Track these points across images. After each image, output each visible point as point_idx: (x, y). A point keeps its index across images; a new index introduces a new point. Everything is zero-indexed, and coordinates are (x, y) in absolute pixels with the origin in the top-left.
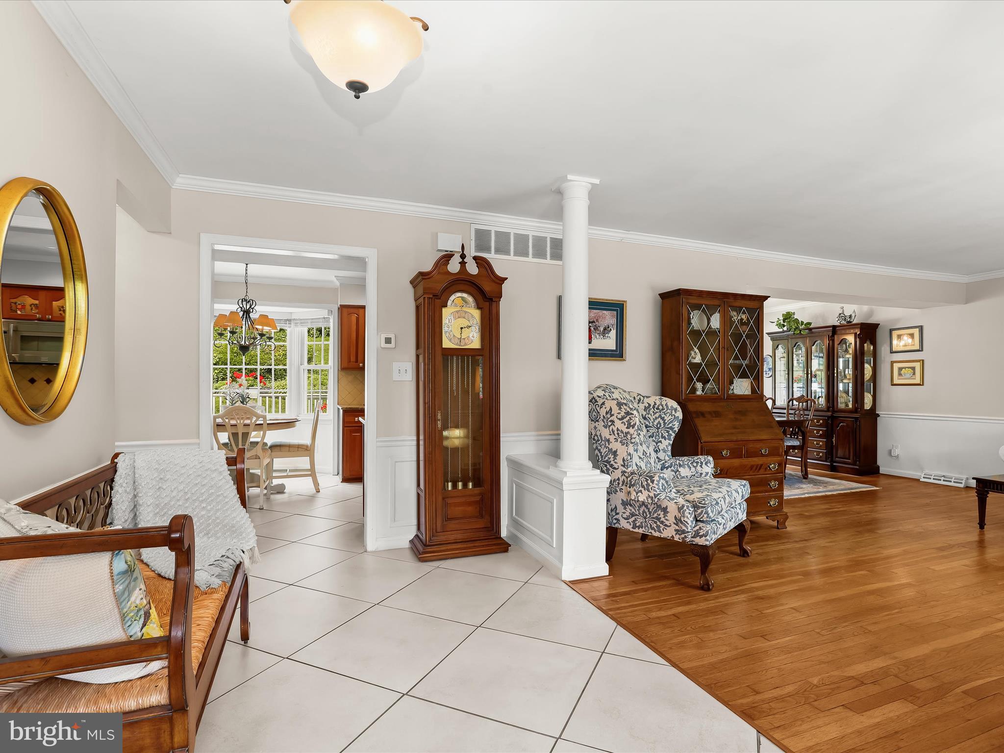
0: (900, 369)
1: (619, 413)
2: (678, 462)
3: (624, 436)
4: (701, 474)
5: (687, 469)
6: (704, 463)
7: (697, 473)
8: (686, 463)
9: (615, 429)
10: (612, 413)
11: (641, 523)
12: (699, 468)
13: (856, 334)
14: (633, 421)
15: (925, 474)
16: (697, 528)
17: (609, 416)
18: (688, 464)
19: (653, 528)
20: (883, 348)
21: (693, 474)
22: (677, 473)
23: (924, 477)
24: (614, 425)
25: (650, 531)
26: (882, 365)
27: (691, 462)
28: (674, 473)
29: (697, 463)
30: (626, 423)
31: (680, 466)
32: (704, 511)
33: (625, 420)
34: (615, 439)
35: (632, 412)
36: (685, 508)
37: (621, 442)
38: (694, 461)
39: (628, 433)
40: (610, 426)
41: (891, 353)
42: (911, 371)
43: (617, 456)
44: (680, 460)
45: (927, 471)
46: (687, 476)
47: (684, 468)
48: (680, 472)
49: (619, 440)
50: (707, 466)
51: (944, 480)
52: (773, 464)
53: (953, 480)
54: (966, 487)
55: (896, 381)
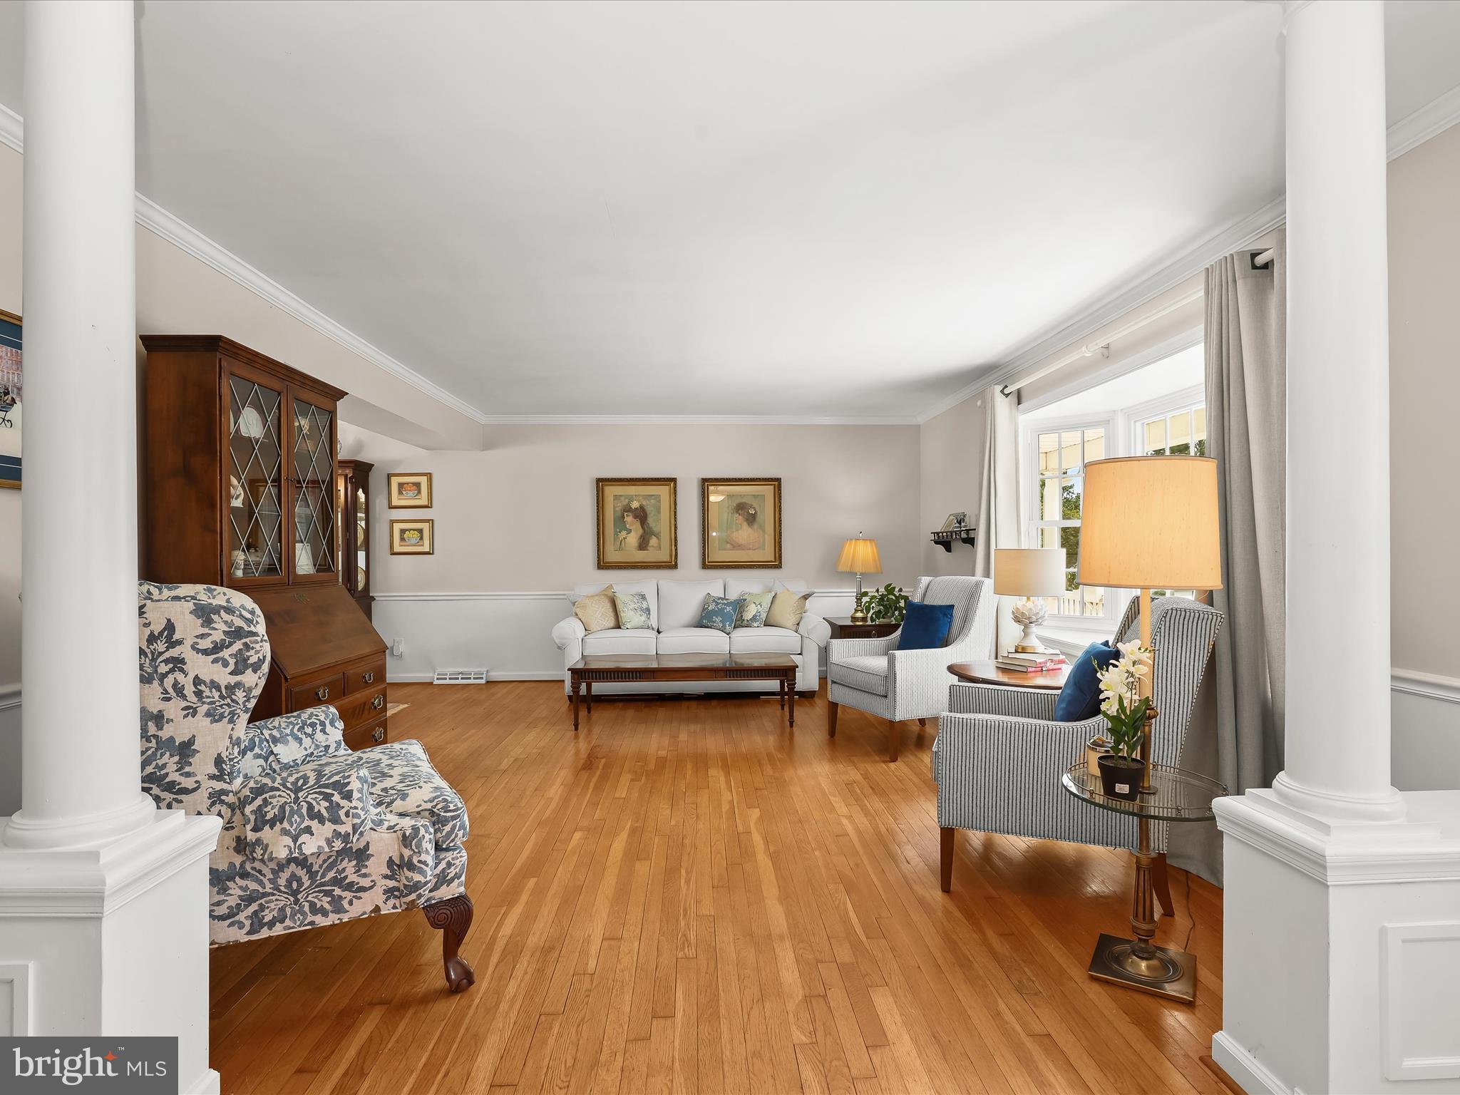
0: (403, 531)
1: (202, 636)
2: (266, 733)
3: (222, 697)
4: (327, 747)
5: (293, 744)
6: (327, 722)
7: (317, 747)
8: (288, 731)
9: (187, 683)
10: (176, 637)
11: (282, 910)
12: (319, 736)
13: (346, 476)
14: (257, 652)
15: (438, 674)
16: (443, 865)
17: (161, 646)
18: (292, 734)
19: (314, 910)
20: (377, 501)
21: (309, 751)
22: (271, 758)
23: (438, 679)
24: (182, 670)
25: (310, 918)
26: (377, 526)
27: (297, 727)
28: (261, 762)
29: (313, 725)
30: (232, 661)
31: (275, 741)
32: (458, 824)
33: (226, 654)
34: (183, 709)
35: (252, 629)
36: (422, 831)
37: (208, 714)
38: (304, 723)
39: (238, 685)
40: (165, 675)
41: (390, 508)
42: (417, 534)
43: (193, 756)
44: (270, 726)
45: (440, 670)
46: (294, 761)
47: (286, 743)
48: (276, 755)
49: (203, 709)
50: (336, 728)
51: (462, 678)
52: (377, 698)
53: (472, 676)
54: (488, 682)
55: (397, 549)
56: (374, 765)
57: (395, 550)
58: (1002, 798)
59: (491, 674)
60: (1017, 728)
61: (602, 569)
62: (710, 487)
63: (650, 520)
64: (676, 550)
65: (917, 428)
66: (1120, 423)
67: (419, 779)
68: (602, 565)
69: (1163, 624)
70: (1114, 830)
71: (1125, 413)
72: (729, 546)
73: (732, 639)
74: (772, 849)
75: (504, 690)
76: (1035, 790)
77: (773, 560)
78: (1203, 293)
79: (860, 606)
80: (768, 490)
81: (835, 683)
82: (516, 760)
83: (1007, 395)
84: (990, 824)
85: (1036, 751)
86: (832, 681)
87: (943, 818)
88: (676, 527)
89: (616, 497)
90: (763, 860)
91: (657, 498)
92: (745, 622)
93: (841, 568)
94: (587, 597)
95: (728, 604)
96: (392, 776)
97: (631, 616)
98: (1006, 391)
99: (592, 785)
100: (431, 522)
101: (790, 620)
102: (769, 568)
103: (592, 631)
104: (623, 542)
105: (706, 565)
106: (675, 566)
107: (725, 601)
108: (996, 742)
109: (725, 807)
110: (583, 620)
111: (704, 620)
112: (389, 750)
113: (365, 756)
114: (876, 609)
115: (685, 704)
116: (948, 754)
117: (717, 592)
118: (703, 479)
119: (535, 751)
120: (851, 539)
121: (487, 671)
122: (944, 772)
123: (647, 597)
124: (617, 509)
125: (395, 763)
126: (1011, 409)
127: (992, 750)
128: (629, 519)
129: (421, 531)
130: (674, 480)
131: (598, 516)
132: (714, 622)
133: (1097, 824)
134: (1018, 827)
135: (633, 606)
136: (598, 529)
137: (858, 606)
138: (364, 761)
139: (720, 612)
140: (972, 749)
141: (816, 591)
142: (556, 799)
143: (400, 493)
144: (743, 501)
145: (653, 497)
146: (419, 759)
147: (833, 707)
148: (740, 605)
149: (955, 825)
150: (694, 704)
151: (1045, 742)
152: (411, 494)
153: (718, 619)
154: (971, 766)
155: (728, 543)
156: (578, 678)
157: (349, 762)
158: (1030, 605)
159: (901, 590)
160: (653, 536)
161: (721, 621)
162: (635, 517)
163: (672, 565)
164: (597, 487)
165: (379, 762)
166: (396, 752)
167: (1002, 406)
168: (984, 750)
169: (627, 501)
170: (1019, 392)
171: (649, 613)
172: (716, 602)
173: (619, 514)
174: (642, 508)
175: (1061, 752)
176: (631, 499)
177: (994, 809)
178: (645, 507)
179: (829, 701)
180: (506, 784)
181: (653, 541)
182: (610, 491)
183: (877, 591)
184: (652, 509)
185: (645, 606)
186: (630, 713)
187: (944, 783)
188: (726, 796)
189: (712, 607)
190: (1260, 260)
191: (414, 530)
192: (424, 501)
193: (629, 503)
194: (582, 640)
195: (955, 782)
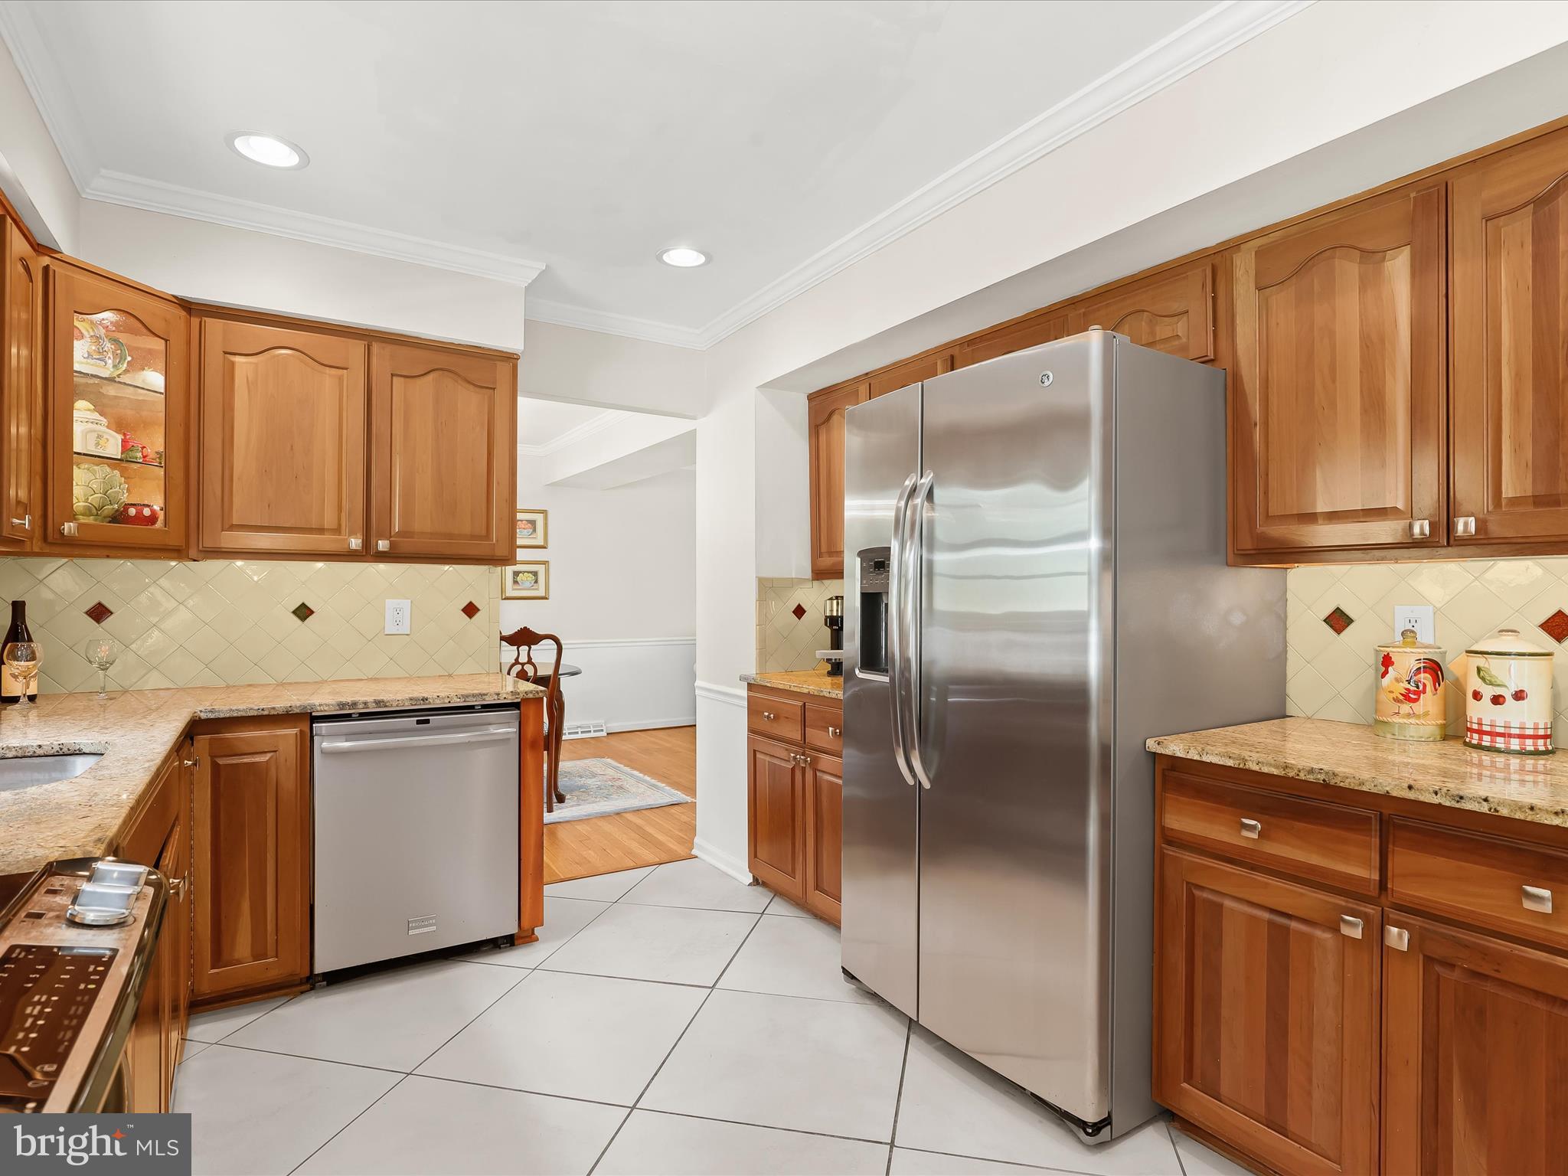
42: (531, 577)
51: (582, 732)
53: (592, 729)
54: (608, 734)
57: (508, 595)
59: (609, 725)
100: (545, 563)
121: (605, 723)
129: (535, 574)
152: (525, 532)
191: (528, 572)
192: (539, 541)
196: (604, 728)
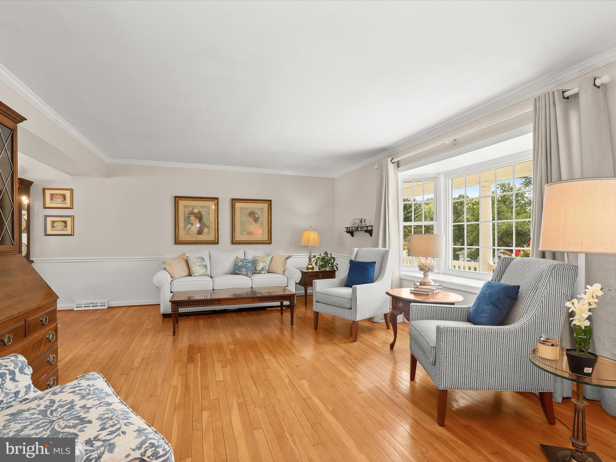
0: (53, 222)
4: (17, 393)
6: (16, 370)
12: (9, 384)
15: (77, 305)
20: (36, 204)
23: (76, 307)
26: (36, 219)
29: (2, 375)
41: (44, 208)
42: (62, 224)
45: (78, 302)
50: (25, 374)
51: (92, 306)
52: (51, 334)
53: (99, 305)
54: (108, 307)
55: (49, 232)
56: (69, 409)
57: (48, 233)
58: (474, 371)
59: (110, 303)
60: (482, 331)
61: (177, 244)
62: (236, 203)
63: (204, 219)
64: (218, 234)
65: (333, 179)
66: (442, 179)
67: (119, 422)
68: (177, 242)
69: (554, 272)
70: (529, 382)
71: (444, 174)
72: (245, 233)
73: (252, 280)
74: (330, 408)
75: (120, 312)
76: (491, 365)
77: (267, 240)
78: (532, 109)
79: (311, 262)
80: (265, 206)
81: (318, 302)
82: (143, 359)
83: (393, 163)
84: (467, 386)
85: (492, 343)
86: (316, 301)
87: (442, 384)
88: (218, 223)
89: (185, 207)
90: (328, 415)
91: (208, 208)
92: (258, 271)
93: (303, 244)
94: (172, 259)
95: (249, 262)
96: (90, 422)
97: (197, 269)
98: (393, 161)
99: (199, 373)
100: (72, 217)
101: (280, 270)
102: (265, 244)
103: (176, 278)
104: (189, 230)
105: (234, 242)
106: (218, 243)
107: (247, 261)
108: (471, 340)
109: (286, 380)
110: (170, 272)
111: (236, 271)
112: (77, 389)
113: (56, 398)
114: (321, 263)
115: (229, 315)
116: (446, 348)
117: (242, 256)
118: (232, 199)
119: (153, 351)
120: (307, 230)
121: (108, 302)
122: (443, 359)
123: (205, 259)
124: (186, 213)
125: (89, 404)
126: (395, 169)
127: (469, 344)
128: (192, 218)
129: (65, 222)
130: (217, 199)
131: (175, 216)
132: (242, 271)
133: (521, 380)
134: (482, 386)
135: (198, 264)
136: (175, 223)
137: (309, 262)
138: (57, 404)
139: (245, 266)
140: (458, 345)
141: (293, 255)
142: (180, 387)
143: (52, 199)
144: (253, 210)
145: (206, 207)
146: (108, 395)
147: (317, 314)
148: (254, 262)
149: (448, 388)
150: (234, 315)
151: (496, 338)
152: (59, 200)
153: (244, 270)
154: (458, 354)
155: (245, 231)
156: (175, 306)
157: (42, 408)
158: (428, 262)
159: (331, 255)
160: (206, 228)
161: (245, 271)
162: (196, 217)
163: (216, 242)
164: (175, 201)
165: (72, 405)
166: (85, 390)
167: (391, 168)
168: (465, 345)
169: (191, 209)
170: (398, 162)
171: (207, 268)
172: (242, 261)
173: (187, 215)
174: (199, 212)
175: (504, 343)
176: (194, 208)
177: (470, 377)
178: (201, 212)
179: (314, 311)
180: (142, 378)
181: (206, 230)
182: (181, 203)
183: (320, 255)
184: (205, 213)
185: (204, 264)
186: (201, 322)
187: (443, 365)
188: (283, 373)
189: (240, 264)
190: (566, 94)
191: (61, 221)
192: (68, 205)
193: (193, 210)
194: (171, 283)
195: (449, 364)
196: (106, 304)
